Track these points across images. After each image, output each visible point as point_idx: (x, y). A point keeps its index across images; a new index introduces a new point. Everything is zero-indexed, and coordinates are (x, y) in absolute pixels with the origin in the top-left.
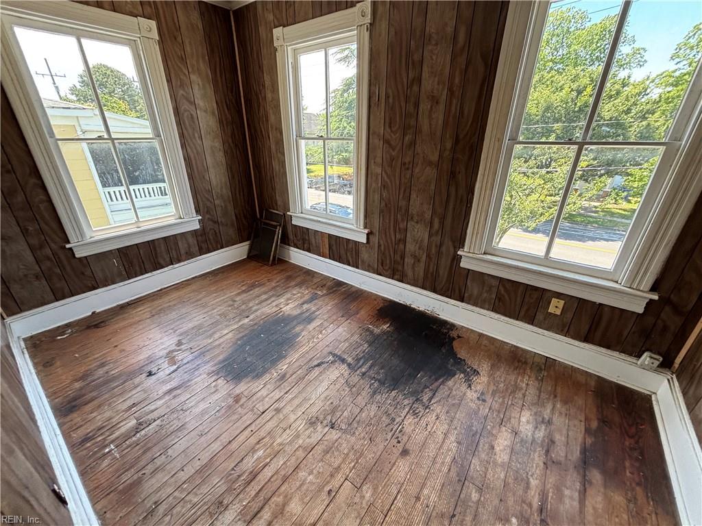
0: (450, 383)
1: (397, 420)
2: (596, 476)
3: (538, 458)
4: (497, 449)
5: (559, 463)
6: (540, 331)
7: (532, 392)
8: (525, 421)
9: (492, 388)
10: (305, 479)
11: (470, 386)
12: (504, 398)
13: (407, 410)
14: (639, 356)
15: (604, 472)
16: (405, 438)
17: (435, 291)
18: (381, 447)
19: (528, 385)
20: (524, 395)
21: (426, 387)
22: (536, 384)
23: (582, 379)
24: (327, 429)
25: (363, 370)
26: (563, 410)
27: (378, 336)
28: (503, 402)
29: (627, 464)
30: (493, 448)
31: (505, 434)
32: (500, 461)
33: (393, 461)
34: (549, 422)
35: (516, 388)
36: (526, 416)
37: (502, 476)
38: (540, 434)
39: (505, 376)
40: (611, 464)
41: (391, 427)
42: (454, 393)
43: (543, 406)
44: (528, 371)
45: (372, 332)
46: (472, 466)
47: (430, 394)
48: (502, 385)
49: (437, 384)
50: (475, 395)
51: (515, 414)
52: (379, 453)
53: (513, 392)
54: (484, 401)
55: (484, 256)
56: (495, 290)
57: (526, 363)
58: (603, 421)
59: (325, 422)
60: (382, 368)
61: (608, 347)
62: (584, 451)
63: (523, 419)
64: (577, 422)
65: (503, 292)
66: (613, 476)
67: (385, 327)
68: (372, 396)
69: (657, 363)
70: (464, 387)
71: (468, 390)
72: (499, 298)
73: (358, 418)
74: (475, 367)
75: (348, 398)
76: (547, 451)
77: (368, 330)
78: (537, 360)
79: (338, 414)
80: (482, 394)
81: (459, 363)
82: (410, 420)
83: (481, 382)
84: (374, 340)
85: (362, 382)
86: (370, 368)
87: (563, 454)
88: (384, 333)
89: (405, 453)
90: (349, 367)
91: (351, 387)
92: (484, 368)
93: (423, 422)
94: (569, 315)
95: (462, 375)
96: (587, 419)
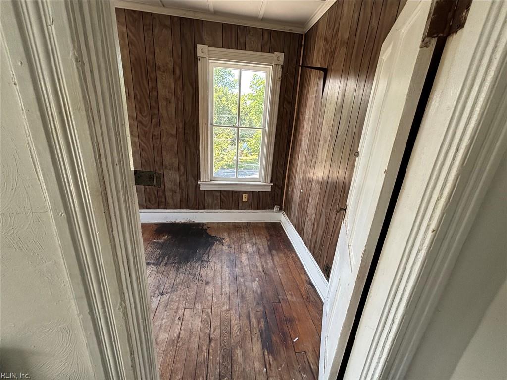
0: (214, 247)
1: (197, 274)
2: (274, 252)
3: (257, 257)
4: (243, 261)
5: (264, 255)
6: (242, 211)
7: (247, 236)
8: (248, 248)
9: (232, 241)
10: (162, 323)
11: (223, 245)
12: (238, 243)
13: (199, 267)
14: (274, 209)
15: (276, 250)
16: (205, 278)
17: (188, 208)
18: (195, 287)
19: (245, 235)
20: (245, 239)
21: (203, 254)
22: (247, 233)
23: (260, 225)
24: (160, 297)
25: (165, 262)
26: (259, 238)
27: (164, 243)
28: (238, 245)
29: (281, 244)
30: (241, 261)
31: (244, 255)
32: (245, 264)
33: (204, 289)
34: (256, 244)
35: (241, 237)
36: (248, 246)
37: (248, 268)
38: (255, 249)
39: (234, 235)
40: (277, 247)
41: (195, 277)
42: (217, 250)
43: (252, 239)
44: (242, 230)
45: (158, 243)
46: (237, 272)
47: (207, 256)
48: (235, 239)
49: (207, 251)
50: (227, 247)
51: (244, 246)
52: (196, 290)
53: (240, 239)
54: (231, 248)
55: (211, 182)
56: (219, 198)
57: (241, 227)
58: (271, 235)
59: (156, 295)
60: (176, 256)
61: (265, 209)
62: (269, 247)
63: (248, 247)
64: (264, 240)
65: (223, 198)
66: (278, 250)
67: (166, 237)
68: (177, 271)
69: (279, 208)
70: (221, 246)
71: (223, 247)
72: (222, 201)
73: (175, 283)
74: (222, 237)
75: (163, 278)
76: (259, 253)
77: (155, 243)
78: (244, 224)
79: (162, 288)
80: (229, 245)
81: (214, 238)
82: (203, 270)
83: (227, 241)
84: (162, 246)
85: (167, 268)
86: (168, 259)
87: (263, 251)
88: (166, 241)
89: (207, 283)
90: (155, 265)
91: (162, 273)
92: (225, 235)
93: (210, 268)
94: (250, 200)
95: (218, 242)
96: (266, 237)
